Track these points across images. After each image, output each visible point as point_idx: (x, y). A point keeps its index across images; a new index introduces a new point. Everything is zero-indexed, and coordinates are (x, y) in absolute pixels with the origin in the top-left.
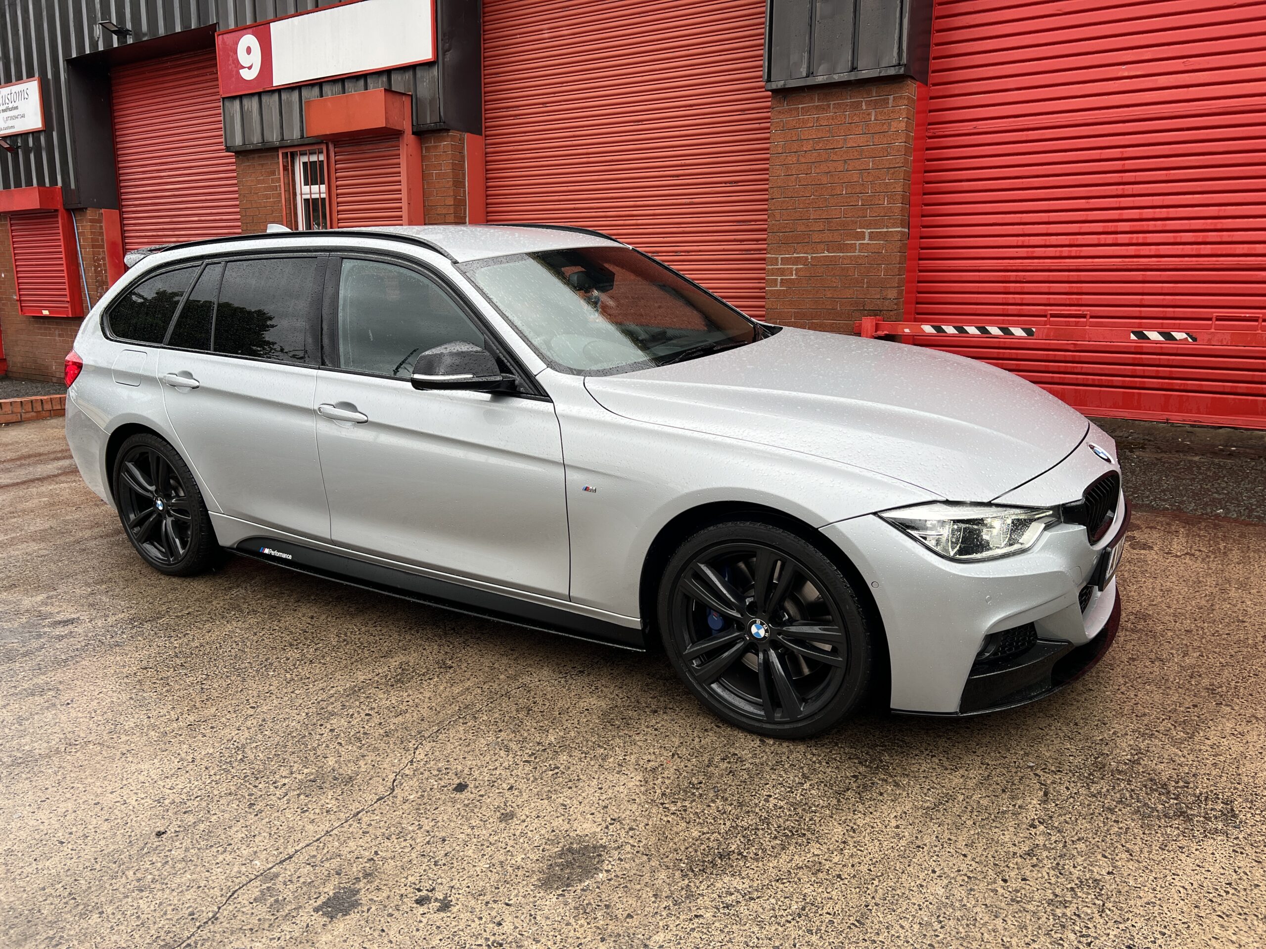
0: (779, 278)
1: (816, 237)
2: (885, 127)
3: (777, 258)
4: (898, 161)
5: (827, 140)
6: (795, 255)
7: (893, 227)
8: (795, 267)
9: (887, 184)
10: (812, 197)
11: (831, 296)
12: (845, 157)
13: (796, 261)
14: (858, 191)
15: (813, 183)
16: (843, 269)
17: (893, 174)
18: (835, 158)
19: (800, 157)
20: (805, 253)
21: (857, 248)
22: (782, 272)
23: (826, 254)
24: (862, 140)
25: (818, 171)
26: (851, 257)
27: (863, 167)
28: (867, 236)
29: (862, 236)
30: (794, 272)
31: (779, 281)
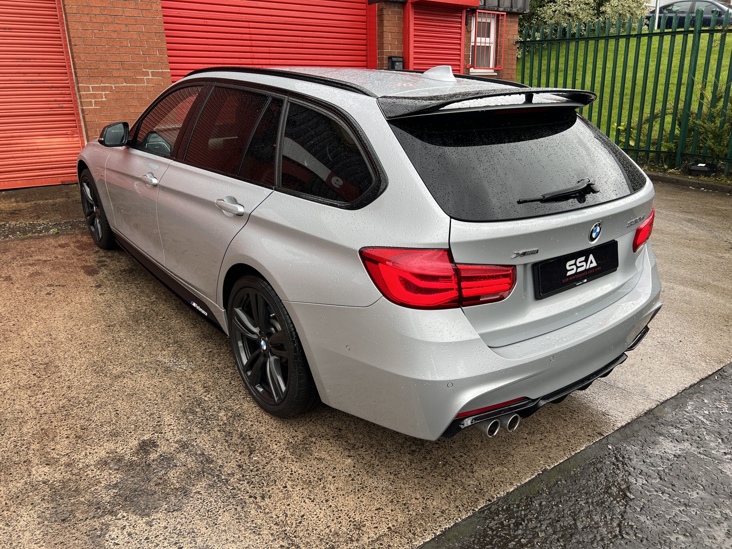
0: (93, 100)
1: (116, 74)
2: (148, 6)
3: (89, 87)
4: (161, 29)
5: (110, 9)
6: (102, 85)
7: (165, 68)
8: (104, 93)
9: (157, 43)
10: (107, 46)
11: (134, 111)
12: (125, 22)
13: (104, 89)
14: (139, 45)
15: (106, 37)
16: (138, 94)
17: (159, 36)
18: (119, 22)
19: (92, 18)
20: (109, 84)
21: (145, 81)
22: (95, 96)
23: (125, 84)
24: (135, 13)
25: (107, 29)
26: (142, 87)
27: (139, 30)
28: (150, 74)
29: (147, 74)
30: (104, 96)
31: (93, 102)
